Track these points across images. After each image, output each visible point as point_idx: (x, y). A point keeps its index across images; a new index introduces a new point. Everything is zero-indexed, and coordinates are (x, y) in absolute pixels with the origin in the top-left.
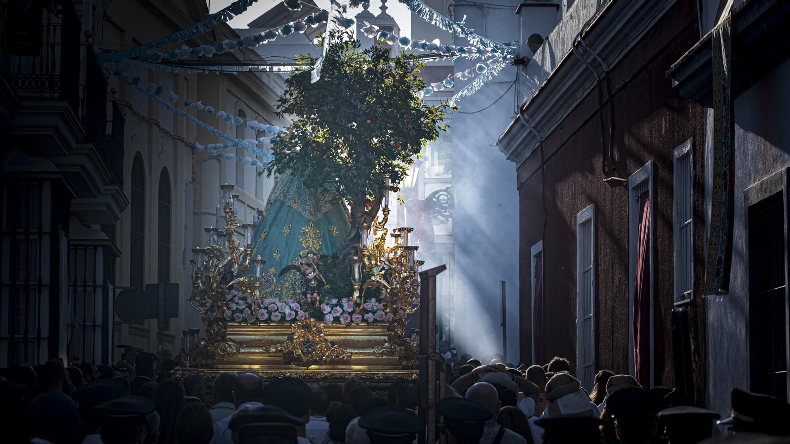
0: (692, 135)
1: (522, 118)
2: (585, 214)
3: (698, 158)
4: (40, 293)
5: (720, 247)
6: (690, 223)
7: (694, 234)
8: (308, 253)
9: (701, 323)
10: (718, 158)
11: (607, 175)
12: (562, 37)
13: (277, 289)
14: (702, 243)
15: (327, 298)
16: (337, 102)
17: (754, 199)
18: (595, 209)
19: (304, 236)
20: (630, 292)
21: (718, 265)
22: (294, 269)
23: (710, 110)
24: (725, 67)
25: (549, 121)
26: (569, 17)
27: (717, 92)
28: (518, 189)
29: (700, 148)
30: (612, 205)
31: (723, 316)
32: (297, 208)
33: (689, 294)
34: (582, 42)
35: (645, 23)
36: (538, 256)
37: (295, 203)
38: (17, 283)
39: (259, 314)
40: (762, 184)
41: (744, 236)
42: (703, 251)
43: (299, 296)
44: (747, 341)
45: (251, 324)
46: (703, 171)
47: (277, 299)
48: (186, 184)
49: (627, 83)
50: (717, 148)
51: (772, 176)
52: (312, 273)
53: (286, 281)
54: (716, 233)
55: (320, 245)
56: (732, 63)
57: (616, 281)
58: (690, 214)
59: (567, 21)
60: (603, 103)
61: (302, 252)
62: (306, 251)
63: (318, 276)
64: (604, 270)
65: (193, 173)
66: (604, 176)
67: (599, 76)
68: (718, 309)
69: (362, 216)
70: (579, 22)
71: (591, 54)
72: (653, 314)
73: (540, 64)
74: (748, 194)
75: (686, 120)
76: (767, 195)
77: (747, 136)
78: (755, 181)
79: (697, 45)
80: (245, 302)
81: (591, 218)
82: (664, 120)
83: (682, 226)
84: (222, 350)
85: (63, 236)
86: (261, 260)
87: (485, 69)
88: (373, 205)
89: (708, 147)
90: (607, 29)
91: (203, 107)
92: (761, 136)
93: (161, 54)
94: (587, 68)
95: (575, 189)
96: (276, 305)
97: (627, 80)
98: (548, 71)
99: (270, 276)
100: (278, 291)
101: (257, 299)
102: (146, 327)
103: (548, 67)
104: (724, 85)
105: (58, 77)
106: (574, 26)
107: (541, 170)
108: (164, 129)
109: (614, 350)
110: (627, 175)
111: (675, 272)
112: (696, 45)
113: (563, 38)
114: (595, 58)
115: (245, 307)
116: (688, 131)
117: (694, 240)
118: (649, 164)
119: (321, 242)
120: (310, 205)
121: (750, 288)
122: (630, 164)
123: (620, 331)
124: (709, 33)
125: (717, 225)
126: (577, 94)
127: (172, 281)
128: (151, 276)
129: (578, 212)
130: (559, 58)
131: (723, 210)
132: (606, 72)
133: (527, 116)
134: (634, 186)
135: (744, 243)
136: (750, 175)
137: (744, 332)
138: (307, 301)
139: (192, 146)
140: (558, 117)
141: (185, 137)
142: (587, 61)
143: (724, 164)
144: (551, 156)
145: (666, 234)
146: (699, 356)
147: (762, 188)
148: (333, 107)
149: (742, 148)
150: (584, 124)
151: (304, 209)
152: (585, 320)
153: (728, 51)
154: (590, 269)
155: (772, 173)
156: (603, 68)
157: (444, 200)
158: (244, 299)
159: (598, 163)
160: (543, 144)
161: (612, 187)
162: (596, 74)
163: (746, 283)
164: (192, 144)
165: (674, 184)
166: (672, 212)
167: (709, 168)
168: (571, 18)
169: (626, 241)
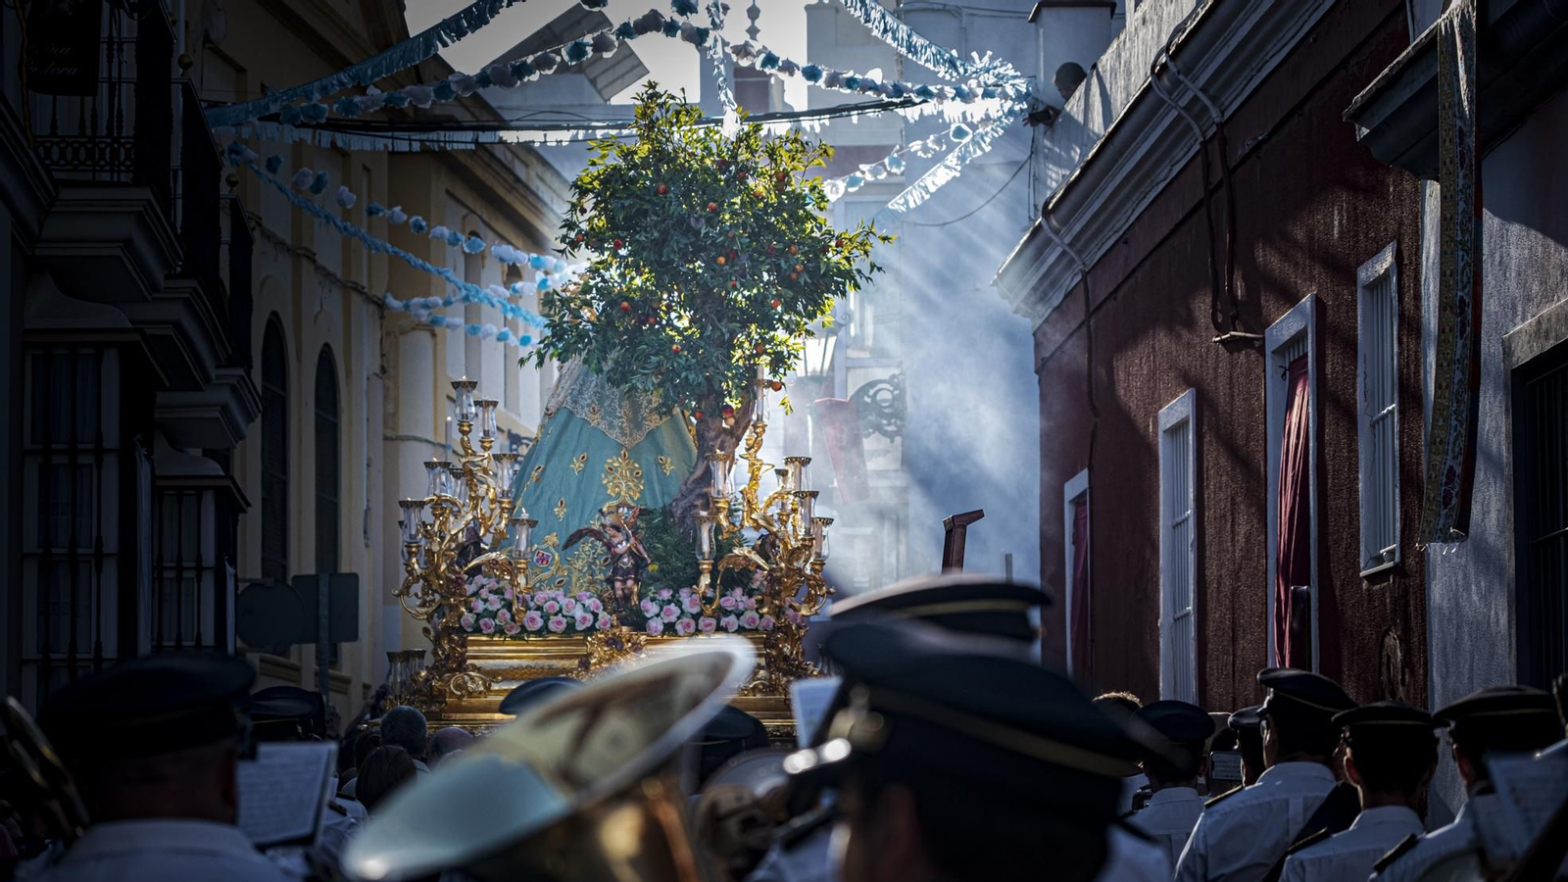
0: (1394, 237)
1: (1045, 226)
2: (1177, 408)
3: (1408, 282)
4: (99, 571)
5: (1450, 448)
6: (1391, 412)
7: (1401, 432)
8: (618, 507)
9: (1416, 607)
10: (1448, 272)
11: (1221, 329)
12: (1125, 62)
13: (560, 573)
14: (1417, 449)
15: (652, 588)
16: (664, 226)
17: (1524, 354)
18: (1197, 400)
19: (611, 474)
20: (1269, 558)
21: (1446, 484)
22: (591, 536)
23: (1431, 185)
24: (1463, 93)
25: (1099, 231)
26: (1140, 21)
27: (1447, 143)
28: (1036, 372)
29: (1411, 263)
30: (1230, 389)
31: (1461, 590)
32: (598, 424)
33: (1392, 553)
34: (1170, 64)
35: (1297, 22)
36: (1078, 501)
37: (594, 412)
38: (54, 551)
39: (525, 620)
40: (1539, 322)
41: (1504, 429)
42: (1419, 464)
43: (602, 586)
44: (1510, 635)
45: (513, 638)
46: (1418, 307)
47: (561, 592)
48: (368, 379)
49: (1259, 145)
50: (1446, 253)
51: (1560, 306)
52: (624, 543)
53: (578, 559)
54: (1444, 422)
55: (641, 492)
56: (1478, 85)
57: (1241, 538)
58: (1393, 394)
59: (1136, 29)
60: (1211, 187)
61: (607, 505)
62: (615, 503)
63: (636, 547)
64: (1215, 518)
65: (383, 356)
66: (1215, 332)
67: (1203, 134)
68: (1450, 577)
69: (716, 437)
70: (1160, 31)
71: (1188, 89)
72: (1317, 596)
73: (1081, 119)
74: (1510, 344)
75: (1381, 209)
76: (1551, 343)
77: (1507, 230)
78: (1524, 319)
79: (1407, 54)
80: (501, 597)
81: (1188, 417)
82: (1336, 212)
83: (1374, 418)
84: (458, 687)
85: (143, 458)
86: (527, 520)
87: (967, 134)
88: (737, 417)
89: (1427, 258)
90: (1220, 37)
91: (405, 217)
92: (1537, 230)
93: (326, 106)
94: (1179, 119)
95: (1154, 361)
96: (558, 603)
97: (1260, 138)
98: (1096, 130)
99: (547, 549)
100: (563, 576)
101: (521, 592)
102: (293, 660)
103: (1096, 124)
104: (1460, 127)
105: (133, 141)
106: (1149, 38)
107: (1084, 330)
108: (324, 268)
109: (1237, 675)
110: (1262, 324)
111: (1362, 512)
112: (1404, 54)
113: (1128, 63)
114: (1195, 96)
115: (499, 607)
116: (1386, 229)
117: (1401, 444)
118: (1306, 301)
119: (643, 485)
120: (621, 417)
121: (1516, 530)
122: (1268, 303)
123: (1249, 636)
124: (1432, 27)
125: (1447, 404)
126: (1159, 171)
127: (344, 569)
128: (303, 560)
129: (1161, 408)
130: (1119, 103)
131: (1458, 376)
132: (1217, 125)
133: (1057, 221)
134: (1278, 346)
135: (1503, 442)
136: (1514, 307)
137: (1503, 619)
138: (615, 594)
139: (380, 302)
140: (1119, 220)
141: (365, 283)
142: (1180, 103)
143: (1460, 286)
144: (1105, 301)
145: (1342, 437)
146: (1413, 673)
147: (1539, 331)
148: (656, 235)
149: (1497, 255)
150: (1173, 232)
151: (611, 426)
152: (1175, 620)
153: (1471, 59)
154: (1187, 519)
155: (1559, 300)
156: (1211, 117)
157: (885, 401)
158: (499, 592)
159: (1202, 306)
160: (1089, 279)
161: (1231, 353)
162: (1197, 130)
163: (1509, 520)
164: (379, 299)
165: (1359, 337)
166: (1355, 391)
167: (1431, 299)
168: (1144, 23)
169: (1260, 455)
